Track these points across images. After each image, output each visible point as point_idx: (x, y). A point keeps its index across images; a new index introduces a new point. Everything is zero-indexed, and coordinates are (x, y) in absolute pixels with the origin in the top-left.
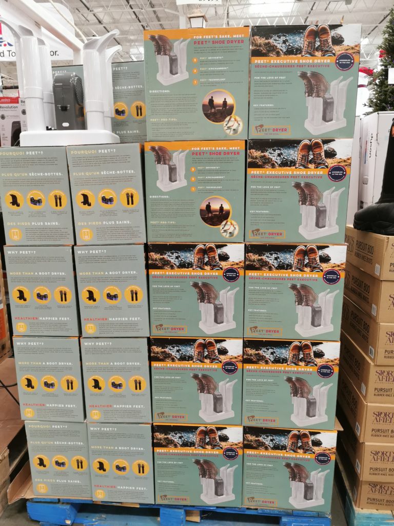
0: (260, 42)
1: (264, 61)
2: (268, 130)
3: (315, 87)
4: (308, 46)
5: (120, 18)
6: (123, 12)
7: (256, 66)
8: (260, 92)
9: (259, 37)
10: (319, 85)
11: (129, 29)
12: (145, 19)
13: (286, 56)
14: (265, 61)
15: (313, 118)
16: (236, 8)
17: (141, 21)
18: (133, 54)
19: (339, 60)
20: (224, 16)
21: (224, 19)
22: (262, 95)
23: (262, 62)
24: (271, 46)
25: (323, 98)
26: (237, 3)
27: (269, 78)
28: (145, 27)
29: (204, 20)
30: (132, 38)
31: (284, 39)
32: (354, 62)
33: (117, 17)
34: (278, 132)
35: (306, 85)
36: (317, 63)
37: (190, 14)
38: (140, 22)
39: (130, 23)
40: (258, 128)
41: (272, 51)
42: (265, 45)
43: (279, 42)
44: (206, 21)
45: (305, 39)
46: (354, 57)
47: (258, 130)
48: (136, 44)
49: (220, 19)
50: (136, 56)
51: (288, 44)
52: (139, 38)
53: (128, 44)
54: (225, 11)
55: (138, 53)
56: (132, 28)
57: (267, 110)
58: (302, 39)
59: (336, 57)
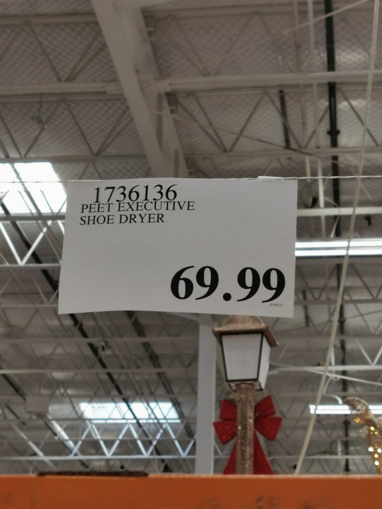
5: (28, 325)
6: (37, 311)
11: (53, 354)
12: (100, 328)
16: (364, 308)
17: (88, 333)
18: (57, 420)
20: (331, 327)
21: (328, 335)
26: (370, 298)
28: (100, 350)
29: (266, 344)
30: (58, 375)
33: (17, 320)
37: (220, 325)
38: (85, 335)
39: (56, 337)
44: (272, 343)
48: (70, 392)
49: (319, 334)
50: (67, 423)
52: (79, 377)
53: (44, 392)
54: (331, 314)
55: (74, 416)
56: (59, 351)
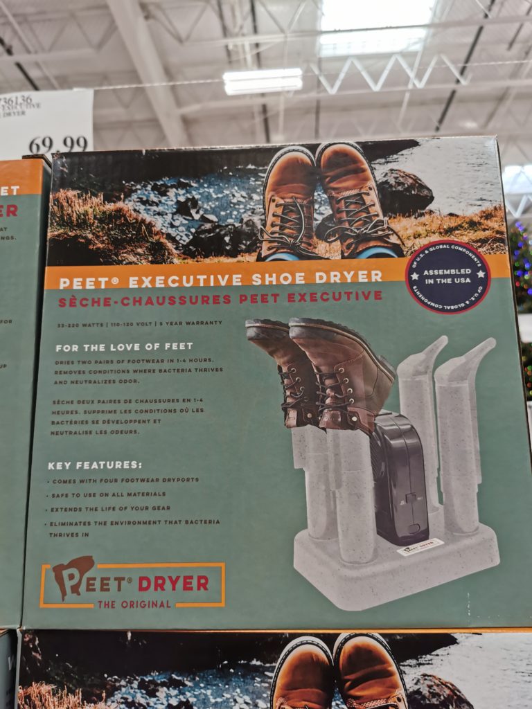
0: (82, 210)
1: (97, 283)
2: (113, 585)
3: (328, 382)
4: (283, 220)
7: (62, 303)
8: (81, 408)
9: (76, 192)
10: (347, 374)
13: (190, 261)
14: (103, 280)
15: (332, 523)
19: (419, 270)
22: (90, 417)
23: (90, 284)
24: (128, 224)
25: (369, 433)
27: (121, 347)
31: (182, 199)
32: (487, 276)
34: (167, 594)
35: (283, 376)
36: (328, 283)
40: (66, 573)
41: (130, 241)
42: (101, 221)
43: (160, 209)
45: (268, 196)
46: (488, 258)
47: (68, 584)
51: (197, 217)
57: (110, 488)
58: (256, 197)
59: (404, 261)
